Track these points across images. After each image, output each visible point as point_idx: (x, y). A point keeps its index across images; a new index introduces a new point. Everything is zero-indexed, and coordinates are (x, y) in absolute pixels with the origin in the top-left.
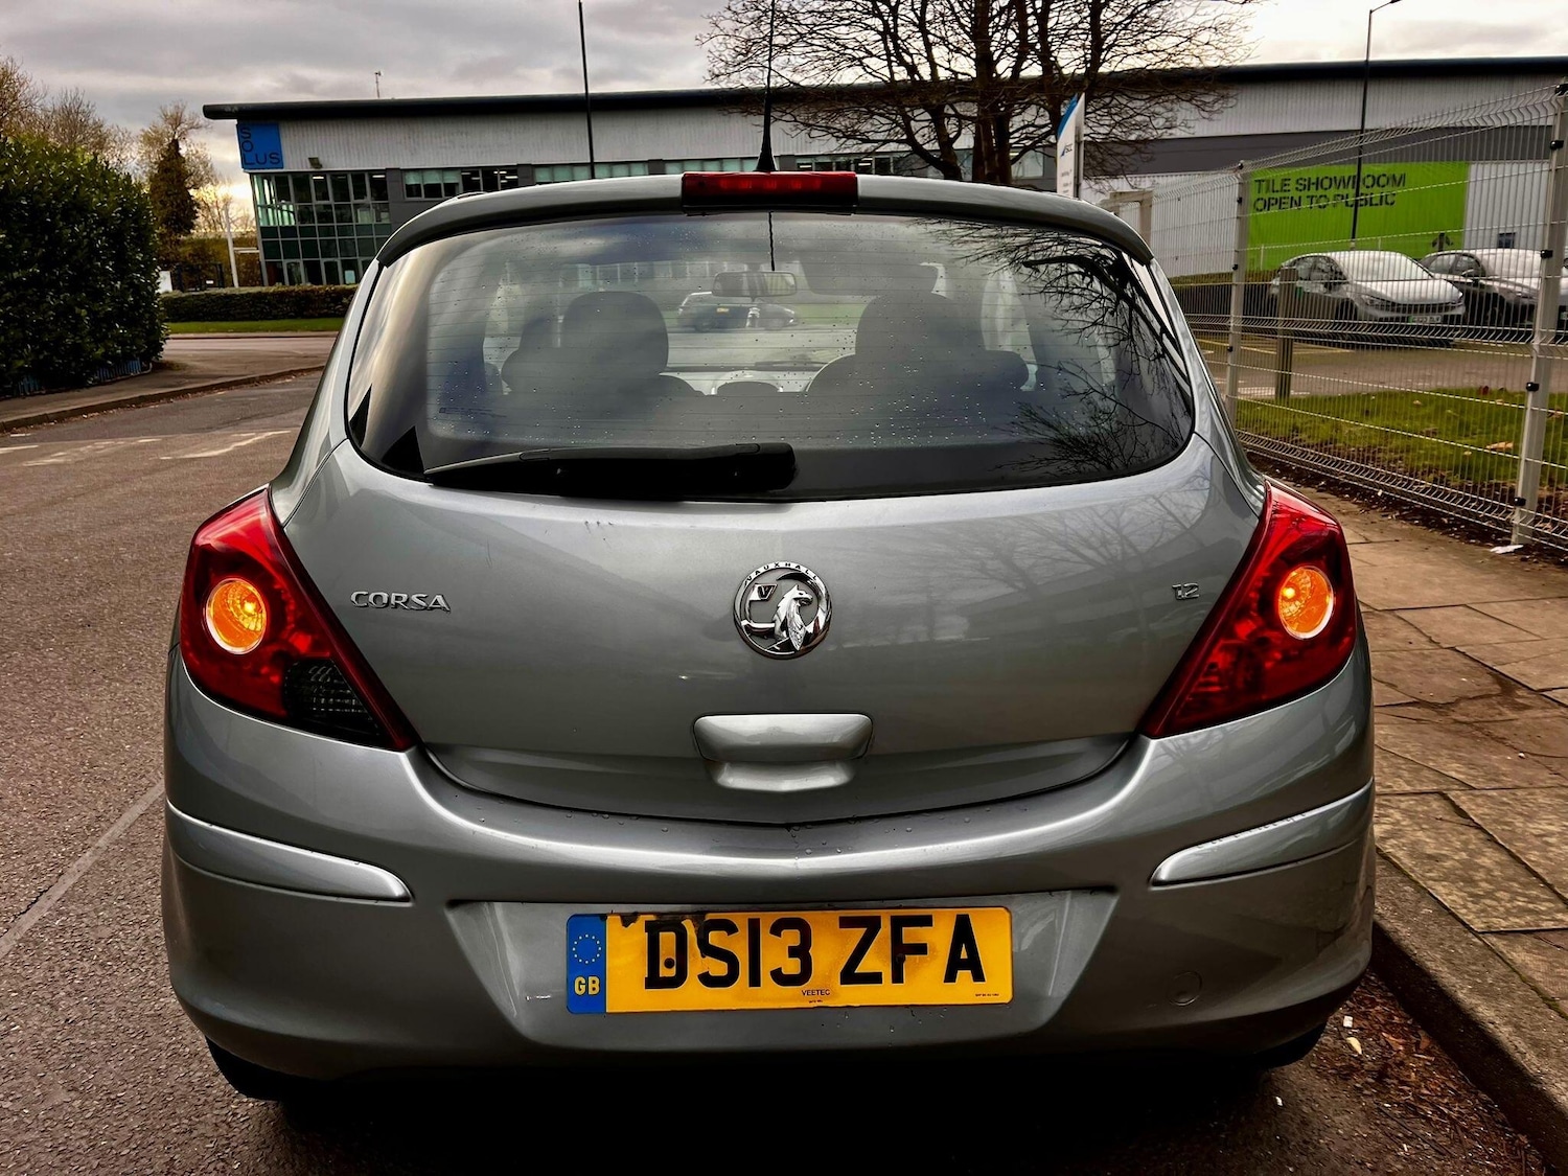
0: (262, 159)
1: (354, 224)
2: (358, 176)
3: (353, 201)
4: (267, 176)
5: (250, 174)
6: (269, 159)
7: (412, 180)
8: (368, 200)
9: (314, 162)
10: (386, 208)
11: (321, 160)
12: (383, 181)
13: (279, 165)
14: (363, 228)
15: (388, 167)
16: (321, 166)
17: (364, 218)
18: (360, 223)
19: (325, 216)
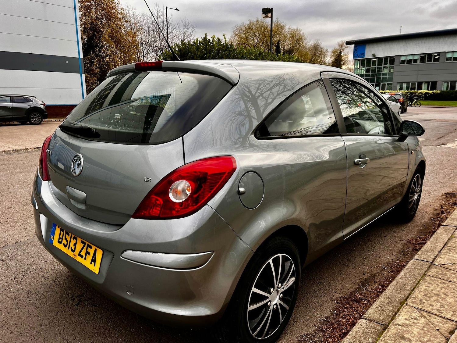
0: (359, 55)
1: (382, 73)
2: (386, 58)
3: (383, 66)
4: (359, 60)
5: (355, 60)
6: (361, 55)
7: (403, 58)
8: (388, 65)
9: (374, 55)
10: (393, 67)
11: (376, 55)
12: (394, 59)
13: (363, 57)
14: (384, 74)
15: (396, 55)
16: (376, 56)
17: (386, 71)
18: (384, 72)
19: (374, 71)
